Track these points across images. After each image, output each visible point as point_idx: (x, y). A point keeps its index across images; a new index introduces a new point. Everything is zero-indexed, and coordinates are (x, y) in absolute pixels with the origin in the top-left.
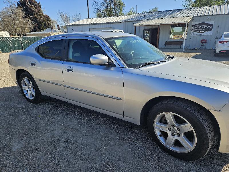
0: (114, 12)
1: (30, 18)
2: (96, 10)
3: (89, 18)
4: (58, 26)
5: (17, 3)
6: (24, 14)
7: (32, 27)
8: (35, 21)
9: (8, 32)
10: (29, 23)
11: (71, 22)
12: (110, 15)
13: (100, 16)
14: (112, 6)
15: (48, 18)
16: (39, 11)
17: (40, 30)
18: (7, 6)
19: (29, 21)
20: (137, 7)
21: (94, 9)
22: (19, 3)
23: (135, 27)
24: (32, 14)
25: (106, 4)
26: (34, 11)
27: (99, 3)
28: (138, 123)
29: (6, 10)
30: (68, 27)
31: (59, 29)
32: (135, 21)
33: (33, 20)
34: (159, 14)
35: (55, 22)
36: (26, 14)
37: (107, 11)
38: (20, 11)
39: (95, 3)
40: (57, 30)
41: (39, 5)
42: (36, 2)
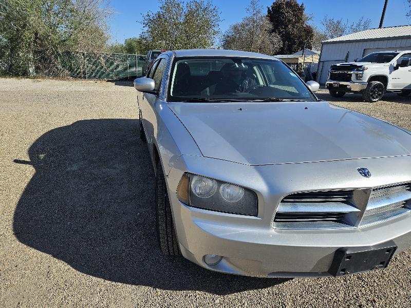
1: (280, 32)
5: (269, 8)
6: (271, 26)
8: (286, 37)
15: (309, 32)
16: (299, 19)
17: (291, 52)
22: (271, 9)
26: (289, 21)
29: (246, 22)
30: (325, 46)
33: (283, 36)
36: (276, 26)
41: (301, 9)
42: (297, 5)
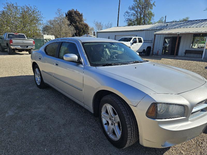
0: (143, 21)
1: (73, 26)
2: (127, 19)
3: (118, 26)
4: (94, 32)
5: (66, 14)
6: (69, 22)
7: (74, 33)
9: (54, 36)
10: (72, 30)
11: (103, 29)
12: (139, 24)
13: (129, 25)
14: (142, 16)
15: (86, 26)
16: (81, 20)
17: (80, 35)
18: (57, 17)
19: (72, 28)
20: (166, 17)
21: (125, 19)
22: (67, 14)
23: (155, 35)
24: (75, 23)
25: (137, 15)
26: (77, 20)
27: (130, 14)
28: (92, 111)
29: (56, 19)
30: (99, 33)
31: (94, 35)
32: (156, 29)
33: (75, 27)
34: (182, 23)
35: (92, 29)
36: (71, 23)
37: (137, 20)
38: (66, 20)
39: (126, 14)
40: (93, 36)
41: (81, 15)
42: (79, 14)
